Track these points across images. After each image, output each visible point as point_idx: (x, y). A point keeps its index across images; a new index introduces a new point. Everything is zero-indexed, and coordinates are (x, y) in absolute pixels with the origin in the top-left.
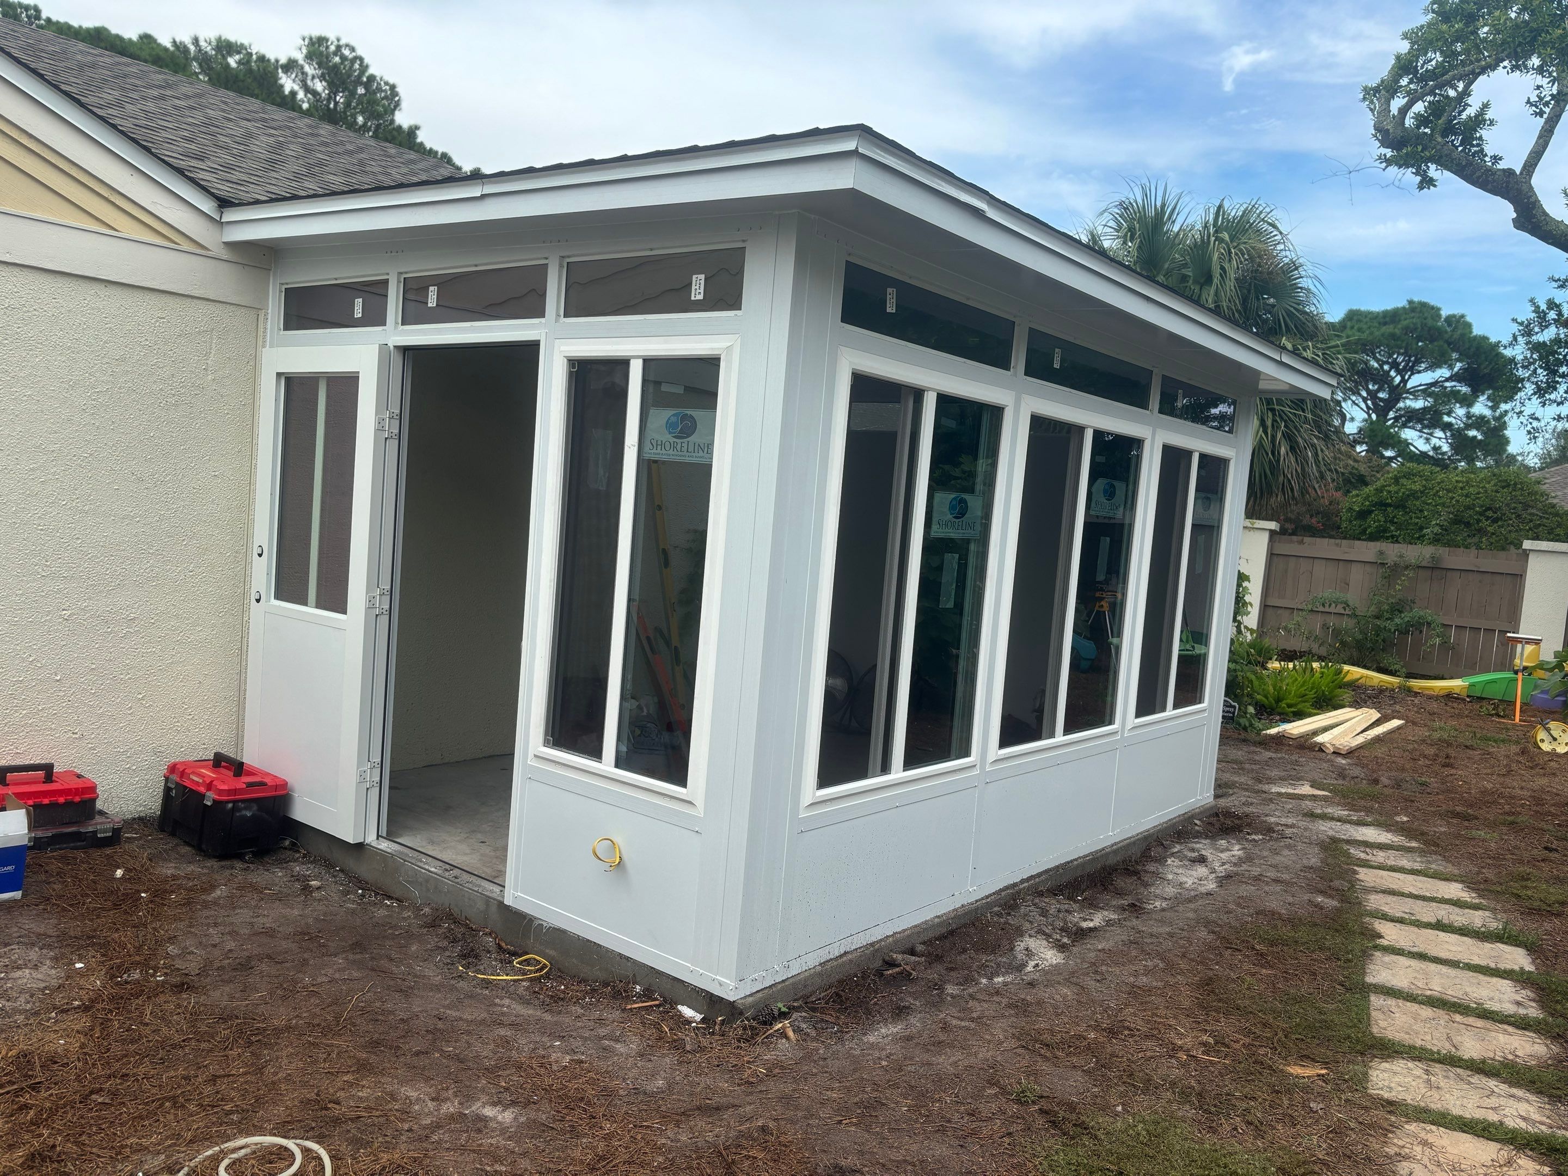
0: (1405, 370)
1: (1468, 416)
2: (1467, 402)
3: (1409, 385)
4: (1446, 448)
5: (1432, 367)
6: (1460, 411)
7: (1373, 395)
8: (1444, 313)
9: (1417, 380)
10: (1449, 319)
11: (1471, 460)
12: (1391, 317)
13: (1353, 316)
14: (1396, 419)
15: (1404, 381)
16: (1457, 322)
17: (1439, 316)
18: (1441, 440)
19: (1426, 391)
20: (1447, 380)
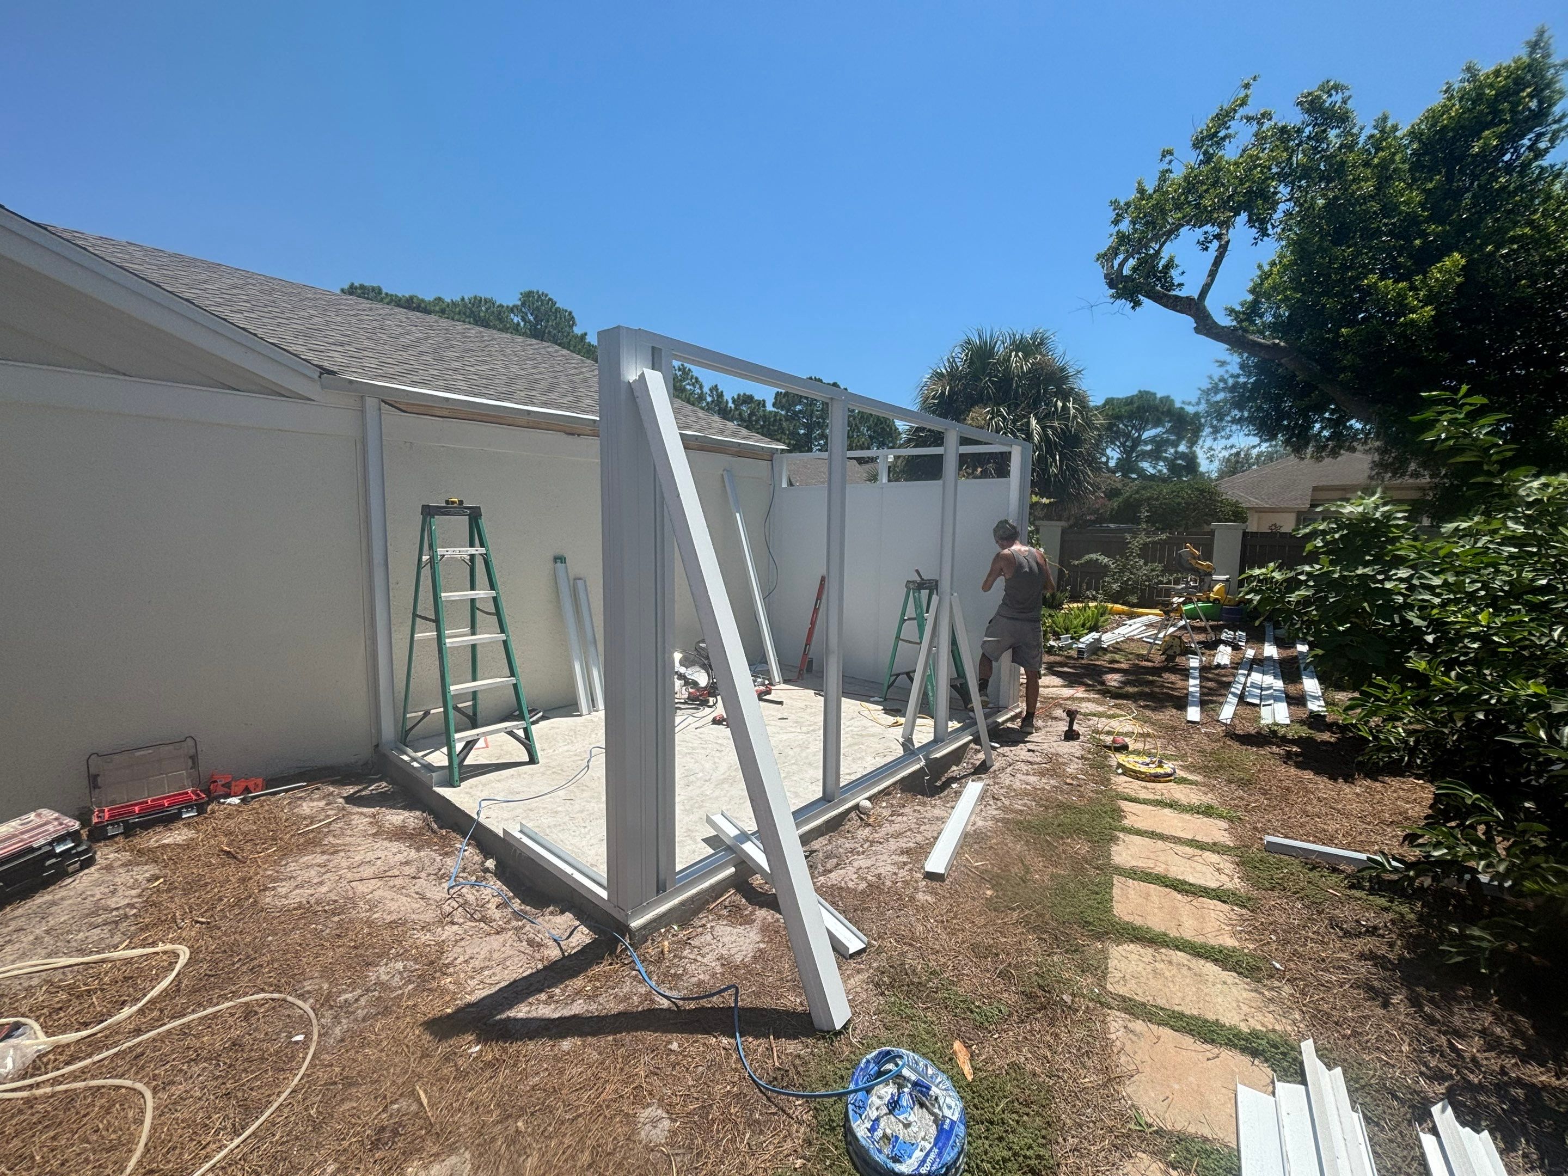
0: (1140, 429)
1: (1176, 452)
2: (1175, 444)
3: (1143, 437)
4: (1165, 471)
5: (1155, 426)
6: (1172, 451)
7: (1123, 445)
8: (1159, 396)
9: (1146, 435)
10: (1161, 399)
11: (1180, 477)
12: (1129, 401)
13: (1109, 401)
14: (1137, 457)
15: (1140, 436)
16: (1167, 400)
17: (1155, 398)
18: (1162, 467)
19: (1152, 440)
20: (1164, 433)
